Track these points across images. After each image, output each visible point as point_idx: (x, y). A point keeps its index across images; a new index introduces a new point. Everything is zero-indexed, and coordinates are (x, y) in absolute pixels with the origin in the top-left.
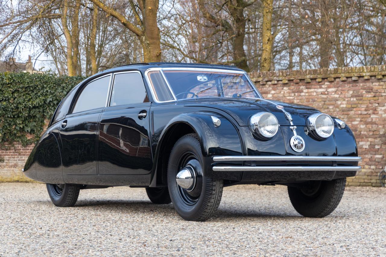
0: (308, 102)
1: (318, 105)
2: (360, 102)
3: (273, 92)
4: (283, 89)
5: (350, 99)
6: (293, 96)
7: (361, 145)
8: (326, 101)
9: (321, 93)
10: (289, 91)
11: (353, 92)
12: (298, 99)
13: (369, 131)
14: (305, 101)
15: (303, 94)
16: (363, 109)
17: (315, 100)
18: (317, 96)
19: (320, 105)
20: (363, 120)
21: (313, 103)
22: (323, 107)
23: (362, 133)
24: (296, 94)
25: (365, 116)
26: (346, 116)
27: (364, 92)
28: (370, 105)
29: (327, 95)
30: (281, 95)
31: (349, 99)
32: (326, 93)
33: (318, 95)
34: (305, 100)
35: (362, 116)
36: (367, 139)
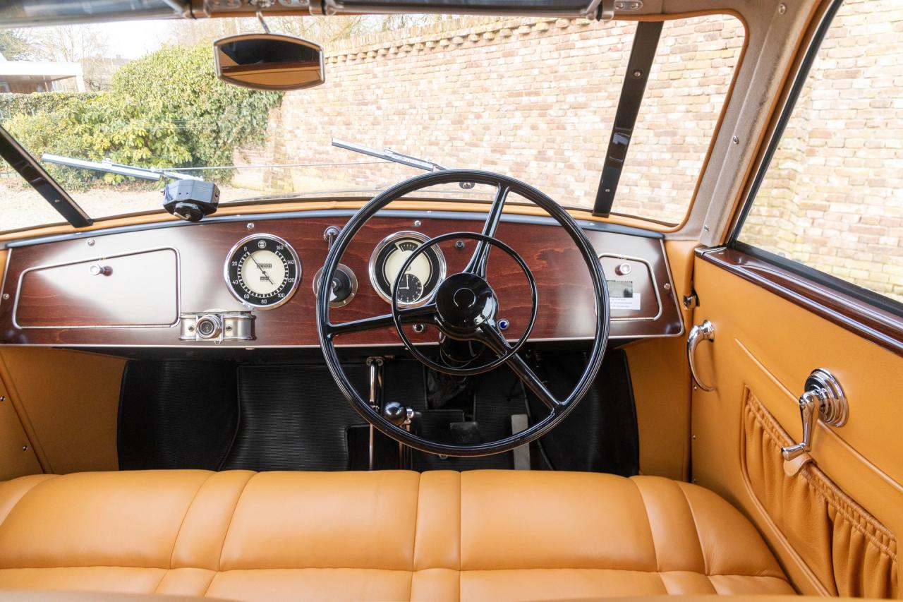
0: (583, 70)
1: (602, 76)
2: (690, 65)
3: (523, 51)
4: (539, 43)
5: (668, 59)
6: (556, 59)
7: (683, 168)
8: (618, 67)
9: (608, 47)
10: (550, 46)
11: (676, 40)
12: (566, 65)
13: (704, 136)
14: (578, 69)
15: (573, 52)
16: (696, 82)
17: (596, 65)
18: (601, 55)
19: (607, 75)
20: (692, 108)
21: (592, 71)
22: (611, 80)
23: (688, 139)
24: (563, 53)
25: (697, 100)
26: (656, 100)
27: (701, 39)
28: (712, 72)
29: (621, 52)
30: (536, 57)
31: (665, 57)
32: (620, 46)
33: (603, 53)
34: (579, 65)
35: (691, 100)
36: (698, 154)
